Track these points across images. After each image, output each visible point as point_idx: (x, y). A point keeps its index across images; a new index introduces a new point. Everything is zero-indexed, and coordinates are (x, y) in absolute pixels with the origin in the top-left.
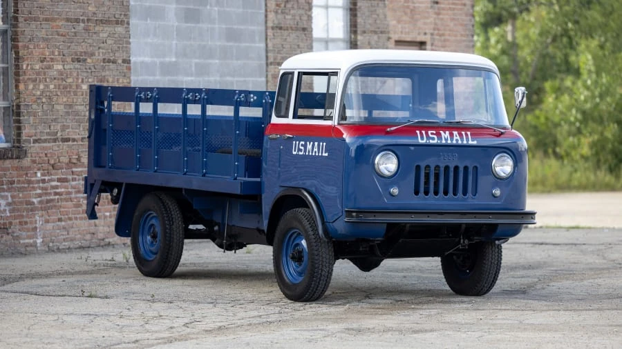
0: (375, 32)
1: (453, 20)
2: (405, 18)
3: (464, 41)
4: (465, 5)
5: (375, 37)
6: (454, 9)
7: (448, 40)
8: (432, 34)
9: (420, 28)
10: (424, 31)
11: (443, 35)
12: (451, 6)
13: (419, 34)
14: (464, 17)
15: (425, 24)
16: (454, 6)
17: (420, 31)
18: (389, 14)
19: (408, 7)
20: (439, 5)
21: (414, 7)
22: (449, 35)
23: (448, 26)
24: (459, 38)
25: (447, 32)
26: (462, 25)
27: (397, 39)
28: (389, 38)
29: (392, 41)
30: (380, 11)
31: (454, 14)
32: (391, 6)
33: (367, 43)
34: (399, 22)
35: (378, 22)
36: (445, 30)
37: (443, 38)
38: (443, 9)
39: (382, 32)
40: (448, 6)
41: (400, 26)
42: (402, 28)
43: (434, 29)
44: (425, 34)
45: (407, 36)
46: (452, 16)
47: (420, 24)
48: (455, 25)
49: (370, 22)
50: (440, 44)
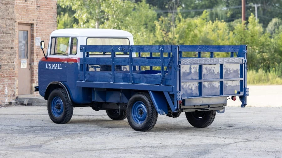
0: (8, 19)
1: (46, 14)
2: (23, 13)
3: (52, 24)
4: (52, 8)
5: (9, 21)
6: (47, 10)
7: (44, 23)
8: (36, 20)
9: (30, 18)
10: (32, 19)
11: (42, 21)
12: (46, 8)
13: (30, 20)
14: (52, 14)
15: (33, 16)
16: (47, 9)
17: (31, 19)
18: (15, 11)
19: (25, 8)
20: (40, 8)
21: (28, 8)
22: (45, 21)
23: (44, 17)
24: (49, 22)
25: (44, 20)
26: (50, 17)
27: (19, 22)
28: (15, 22)
29: (17, 23)
30: (11, 10)
31: (47, 12)
32: (16, 7)
33: (4, 24)
34: (20, 14)
35: (9, 14)
36: (43, 19)
37: (42, 22)
38: (42, 10)
39: (11, 19)
40: (44, 8)
41: (21, 16)
42: (22, 17)
43: (38, 18)
44: (33, 20)
45: (24, 21)
46: (46, 13)
47: (30, 16)
48: (48, 17)
49: (6, 14)
50: (40, 25)
